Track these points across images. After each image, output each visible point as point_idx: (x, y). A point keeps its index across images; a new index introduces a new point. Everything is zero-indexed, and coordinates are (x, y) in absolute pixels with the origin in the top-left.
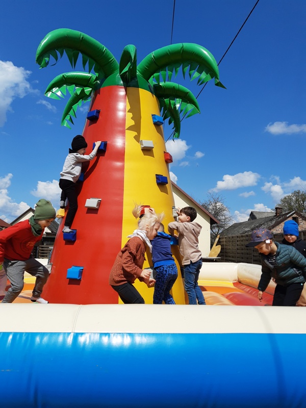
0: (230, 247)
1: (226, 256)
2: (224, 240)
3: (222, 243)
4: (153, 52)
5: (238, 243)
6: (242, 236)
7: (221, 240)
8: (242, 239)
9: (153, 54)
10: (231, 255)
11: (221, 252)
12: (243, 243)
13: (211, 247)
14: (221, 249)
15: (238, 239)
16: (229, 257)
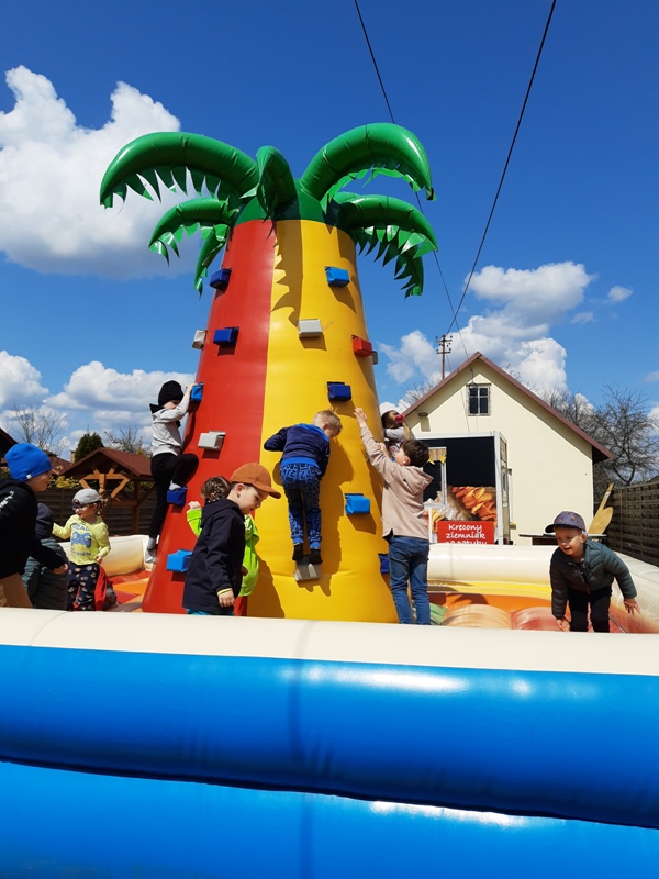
0: (630, 512)
1: (624, 532)
2: (620, 495)
3: (616, 503)
4: (325, 147)
5: (644, 502)
6: (650, 488)
7: (615, 496)
8: (649, 493)
9: (324, 151)
10: (632, 528)
11: (612, 522)
12: (651, 502)
13: (595, 512)
14: (614, 516)
15: (644, 494)
16: (629, 533)
